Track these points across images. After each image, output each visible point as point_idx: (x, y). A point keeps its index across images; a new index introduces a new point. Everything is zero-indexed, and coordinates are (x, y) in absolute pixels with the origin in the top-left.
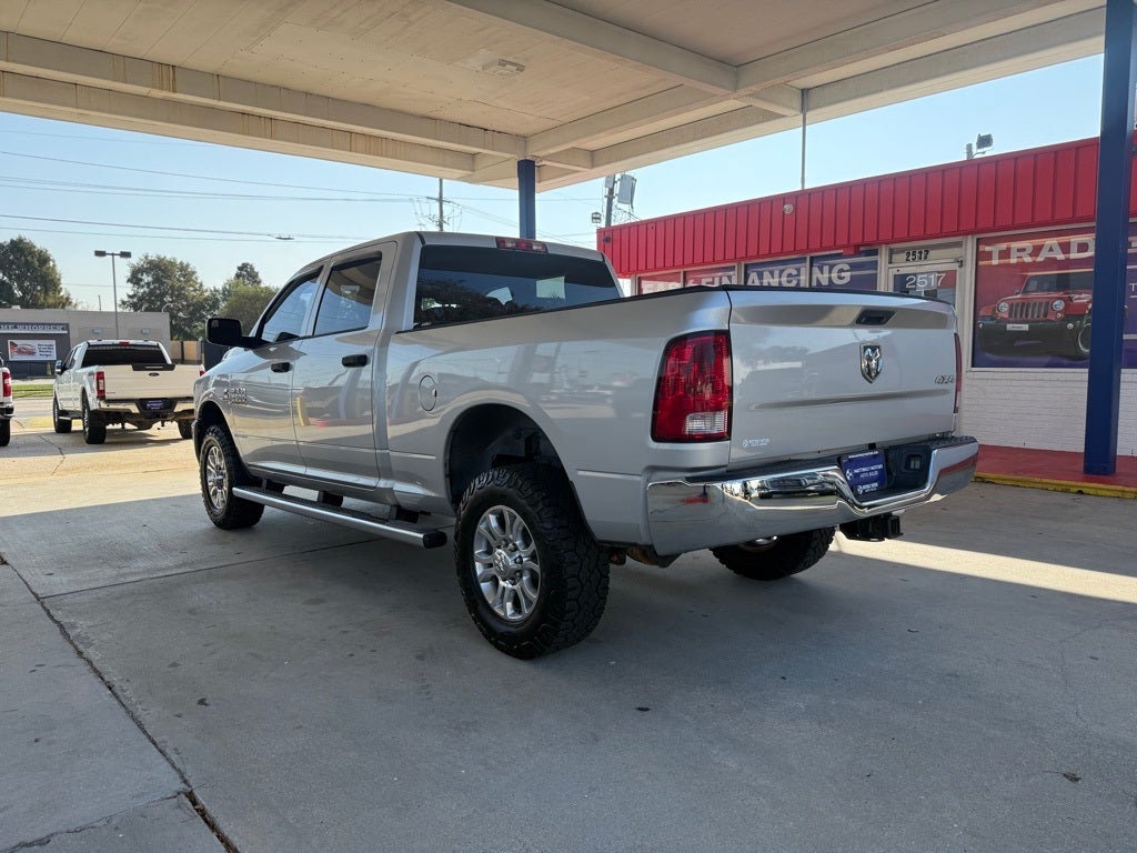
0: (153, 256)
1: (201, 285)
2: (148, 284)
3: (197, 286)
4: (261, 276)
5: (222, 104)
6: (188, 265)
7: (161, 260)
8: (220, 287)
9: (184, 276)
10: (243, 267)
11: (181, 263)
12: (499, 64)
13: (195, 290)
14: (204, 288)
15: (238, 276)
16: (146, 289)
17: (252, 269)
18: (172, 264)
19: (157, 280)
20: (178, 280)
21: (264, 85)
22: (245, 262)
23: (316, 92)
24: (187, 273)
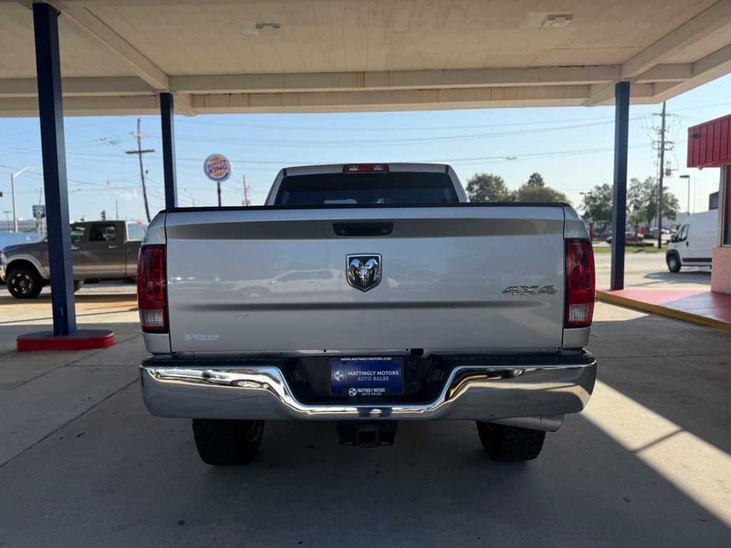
0: (480, 174)
1: (507, 189)
2: (477, 191)
3: (504, 190)
4: (544, 181)
5: (391, 88)
6: (499, 178)
7: (484, 176)
8: (517, 189)
9: (496, 184)
10: (534, 176)
11: (496, 177)
12: (550, 19)
13: (503, 192)
14: (508, 191)
15: (530, 182)
16: (475, 194)
17: (539, 176)
18: (490, 178)
19: (481, 188)
20: (493, 187)
21: (416, 71)
22: (535, 172)
23: (448, 68)
24: (499, 182)
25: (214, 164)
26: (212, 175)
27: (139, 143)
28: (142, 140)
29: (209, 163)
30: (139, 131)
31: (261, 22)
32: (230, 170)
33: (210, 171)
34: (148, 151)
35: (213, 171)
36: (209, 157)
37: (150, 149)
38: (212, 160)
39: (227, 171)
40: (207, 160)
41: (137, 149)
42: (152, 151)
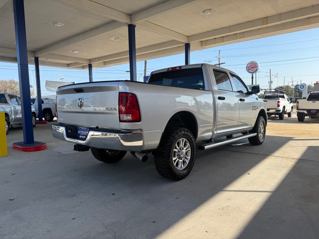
25: (251, 66)
26: (250, 71)
27: (219, 61)
28: (220, 59)
29: (248, 65)
30: (219, 56)
31: (203, 10)
32: (258, 68)
33: (249, 69)
34: (222, 63)
35: (250, 69)
36: (249, 63)
37: (223, 63)
38: (250, 64)
39: (257, 68)
40: (248, 64)
41: (218, 63)
42: (224, 63)
